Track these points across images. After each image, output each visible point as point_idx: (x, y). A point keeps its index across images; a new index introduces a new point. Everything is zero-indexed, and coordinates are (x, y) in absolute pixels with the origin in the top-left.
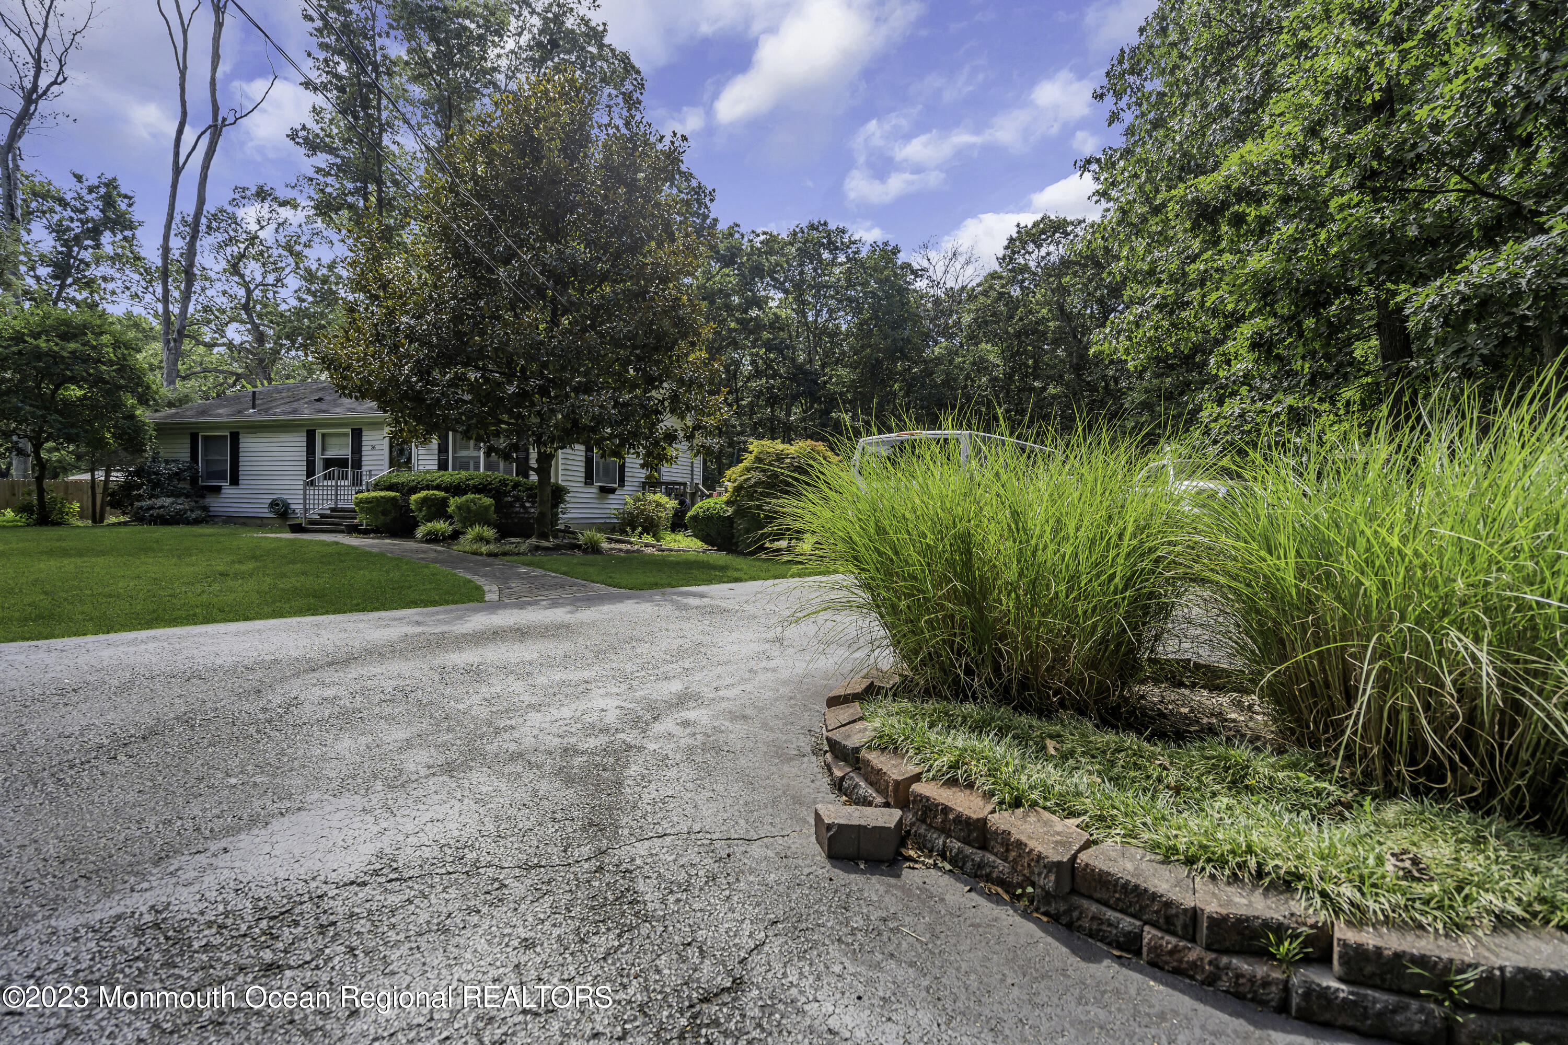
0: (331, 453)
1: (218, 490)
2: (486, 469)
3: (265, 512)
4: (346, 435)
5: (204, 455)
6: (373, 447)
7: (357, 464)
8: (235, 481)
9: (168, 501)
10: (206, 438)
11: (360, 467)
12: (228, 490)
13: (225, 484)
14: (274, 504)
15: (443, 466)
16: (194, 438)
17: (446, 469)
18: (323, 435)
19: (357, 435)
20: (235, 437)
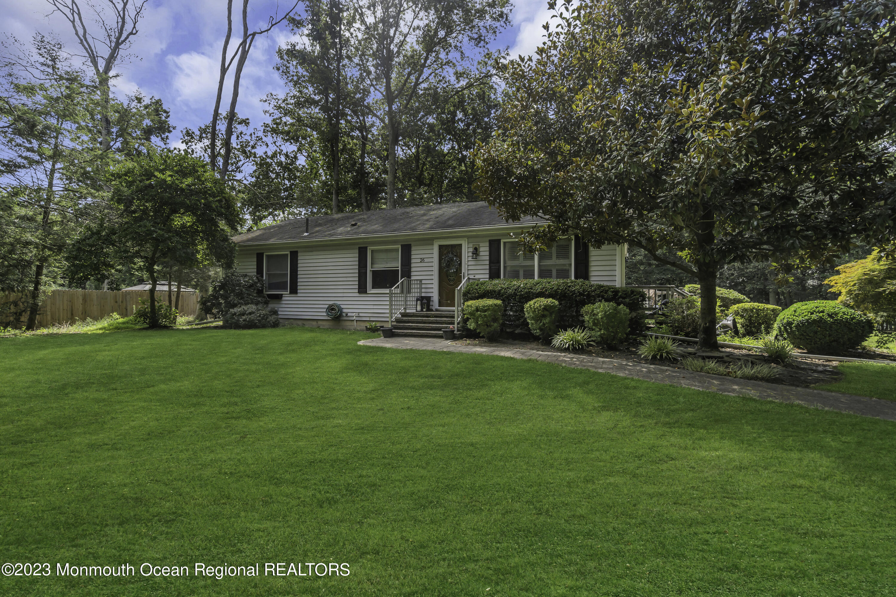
0: (380, 266)
1: (279, 297)
2: (540, 276)
3: (322, 315)
4: (397, 250)
5: (268, 270)
6: (422, 260)
7: (407, 273)
8: (294, 291)
9: (252, 308)
10: (268, 256)
11: (409, 276)
12: (287, 297)
13: (286, 293)
14: (331, 308)
15: (494, 274)
16: (260, 257)
17: (498, 277)
18: (372, 251)
19: (407, 250)
20: (294, 255)
